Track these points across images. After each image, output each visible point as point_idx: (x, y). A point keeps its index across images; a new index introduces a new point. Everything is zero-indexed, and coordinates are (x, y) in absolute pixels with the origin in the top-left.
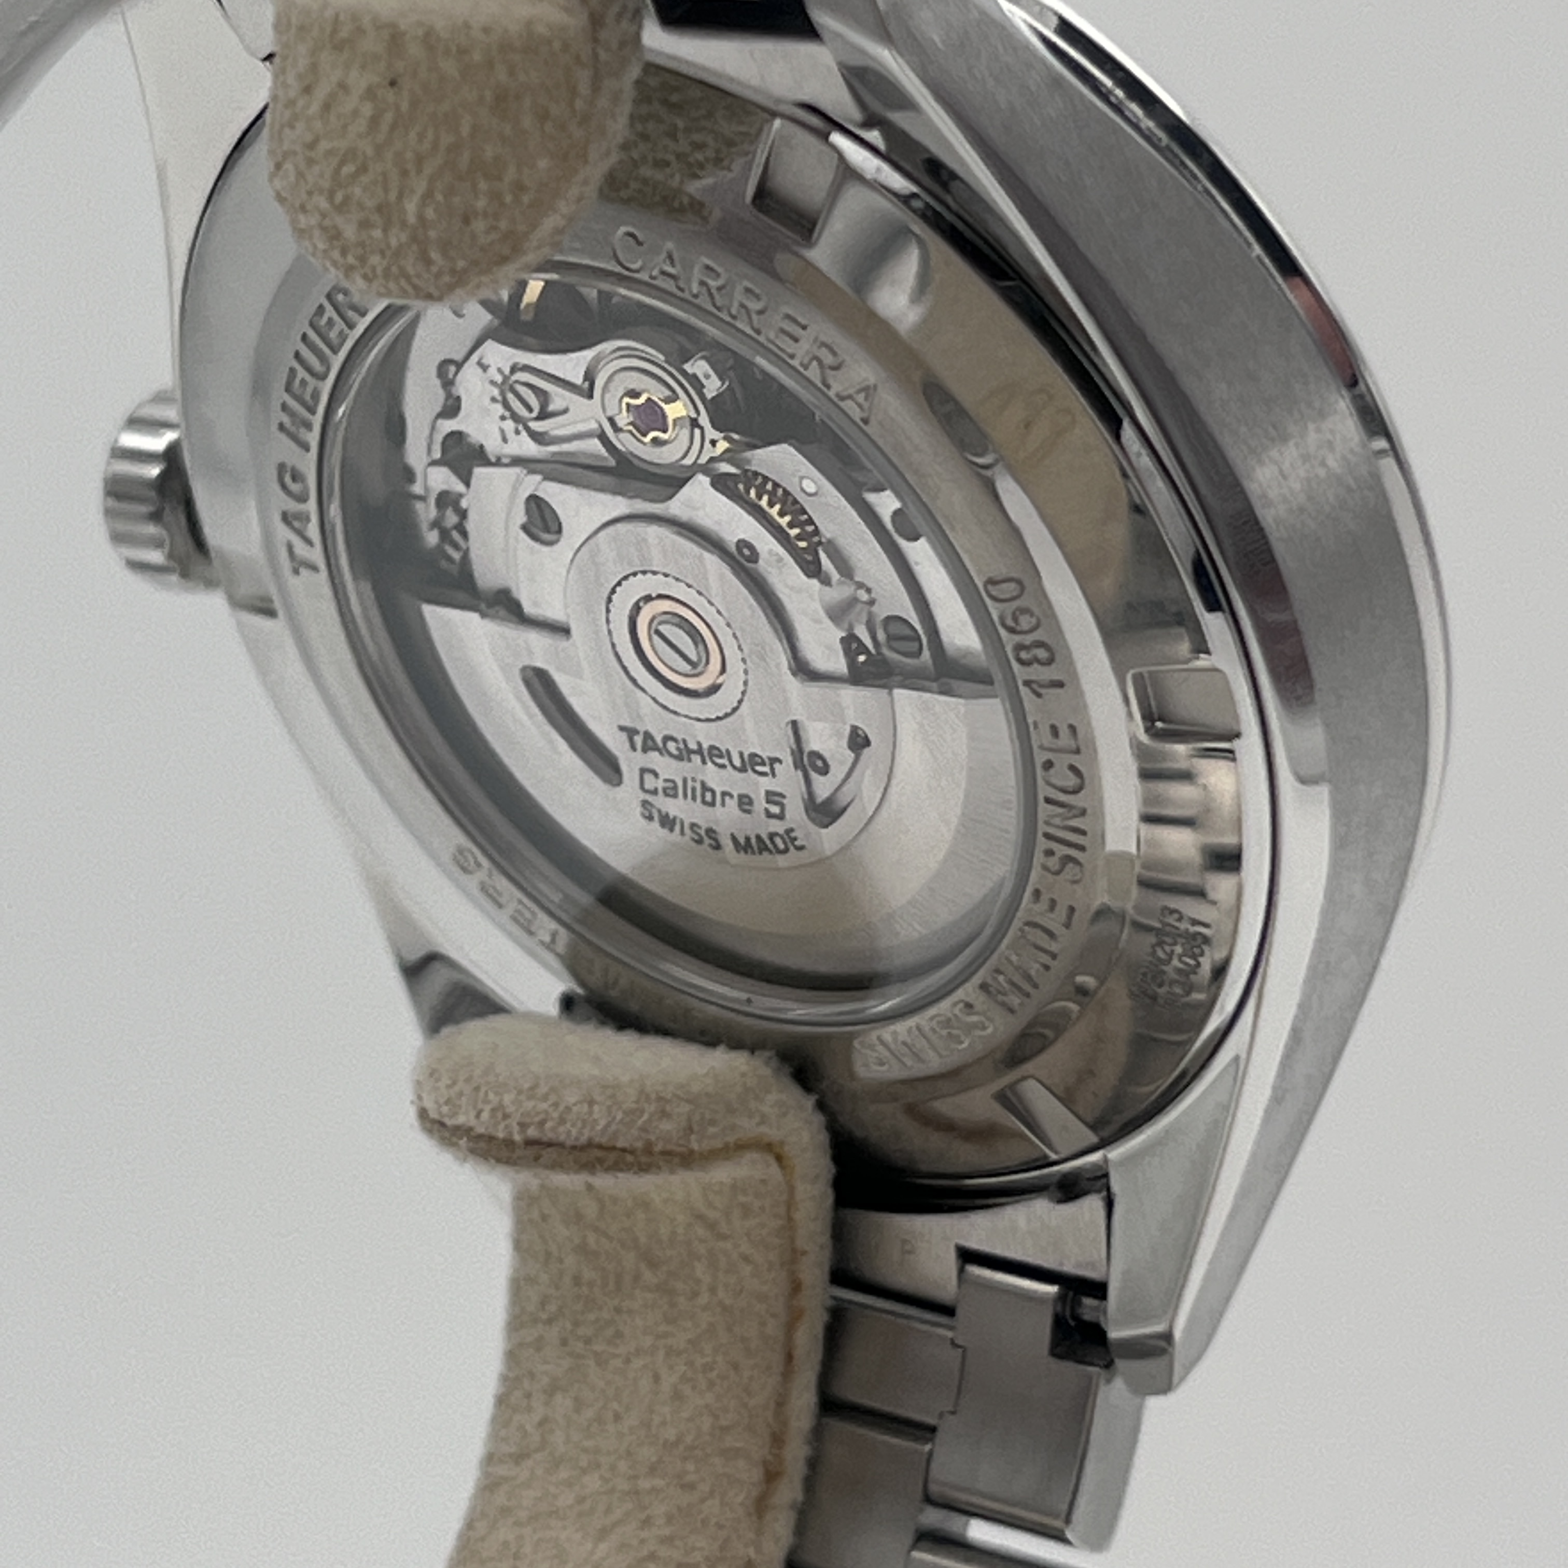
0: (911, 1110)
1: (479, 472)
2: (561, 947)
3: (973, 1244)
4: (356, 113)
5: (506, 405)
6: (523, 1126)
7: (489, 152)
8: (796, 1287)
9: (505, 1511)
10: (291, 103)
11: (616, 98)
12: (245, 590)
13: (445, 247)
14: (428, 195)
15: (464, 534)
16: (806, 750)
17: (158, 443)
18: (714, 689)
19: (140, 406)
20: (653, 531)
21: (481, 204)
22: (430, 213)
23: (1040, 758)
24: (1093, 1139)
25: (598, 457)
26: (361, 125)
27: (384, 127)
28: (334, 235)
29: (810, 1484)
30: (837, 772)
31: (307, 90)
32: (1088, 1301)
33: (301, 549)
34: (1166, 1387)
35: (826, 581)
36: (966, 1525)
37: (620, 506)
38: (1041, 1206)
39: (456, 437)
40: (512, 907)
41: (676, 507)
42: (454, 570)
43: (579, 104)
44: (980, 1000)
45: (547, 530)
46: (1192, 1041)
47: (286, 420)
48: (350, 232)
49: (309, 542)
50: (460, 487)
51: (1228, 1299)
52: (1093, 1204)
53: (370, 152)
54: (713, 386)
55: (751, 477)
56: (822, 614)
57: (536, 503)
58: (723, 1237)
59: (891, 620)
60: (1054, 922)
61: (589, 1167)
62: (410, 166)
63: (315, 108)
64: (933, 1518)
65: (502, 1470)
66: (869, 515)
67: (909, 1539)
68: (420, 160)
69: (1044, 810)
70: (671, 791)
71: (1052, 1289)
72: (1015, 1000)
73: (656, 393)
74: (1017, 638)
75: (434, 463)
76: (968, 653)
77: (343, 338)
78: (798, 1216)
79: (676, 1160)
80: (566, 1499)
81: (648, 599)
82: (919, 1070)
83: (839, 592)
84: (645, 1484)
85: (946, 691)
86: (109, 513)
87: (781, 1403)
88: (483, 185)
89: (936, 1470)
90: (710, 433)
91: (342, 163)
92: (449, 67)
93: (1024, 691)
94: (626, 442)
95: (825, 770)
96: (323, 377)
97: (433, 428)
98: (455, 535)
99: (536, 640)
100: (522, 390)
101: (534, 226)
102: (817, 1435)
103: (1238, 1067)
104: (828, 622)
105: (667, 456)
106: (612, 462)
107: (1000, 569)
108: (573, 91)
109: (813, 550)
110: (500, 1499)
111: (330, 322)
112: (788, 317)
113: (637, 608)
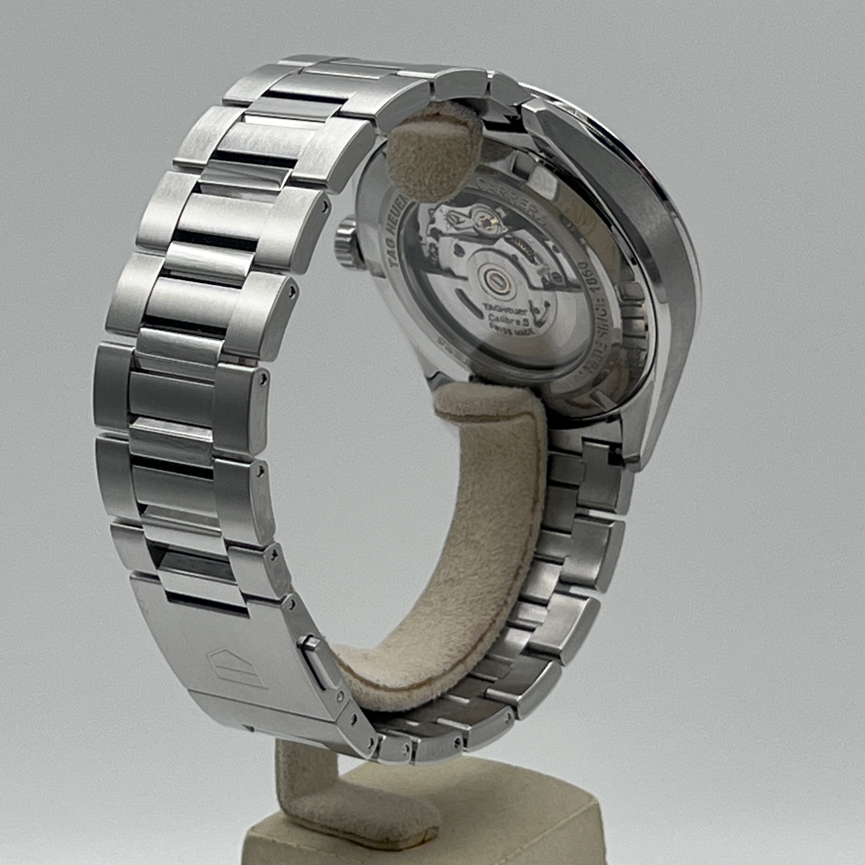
0: (567, 401)
1: (442, 239)
2: (468, 362)
3: (587, 436)
4: (410, 157)
5: (448, 221)
6: (464, 411)
7: (446, 166)
8: (539, 451)
9: (463, 517)
10: (393, 154)
11: (477, 150)
12: (376, 270)
13: (436, 190)
14: (431, 178)
15: (437, 254)
16: (533, 308)
17: (350, 232)
18: (508, 293)
19: (343, 221)
20: (490, 253)
21: (445, 179)
22: (432, 182)
23: (595, 307)
24: (615, 405)
25: (473, 233)
26: (412, 160)
27: (418, 161)
28: (406, 187)
29: (546, 504)
30: (542, 313)
31: (397, 150)
32: (617, 449)
33: (393, 260)
34: (639, 470)
35: (536, 264)
36: (588, 512)
37: (480, 246)
38: (603, 424)
39: (434, 229)
40: (455, 353)
41: (496, 246)
42: (434, 263)
43: (468, 153)
44: (583, 371)
45: (460, 252)
46: (639, 378)
47: (388, 227)
48: (411, 187)
49: (395, 258)
50: (435, 242)
51: (655, 445)
52: (617, 423)
53: (415, 167)
54: (503, 215)
55: (515, 238)
56: (536, 273)
57: (458, 247)
58: (518, 438)
59: (554, 274)
60: (602, 349)
61: (482, 421)
62: (426, 171)
63: (400, 155)
64: (580, 510)
65: (461, 506)
66: (547, 247)
67: (573, 516)
68: (428, 169)
69: (597, 321)
70: (497, 319)
71: (607, 447)
72: (593, 370)
73: (488, 217)
74: (587, 278)
75: (428, 236)
76: (574, 280)
77: (404, 206)
78: (538, 431)
79: (505, 418)
80: (480, 512)
81: (489, 270)
82: (568, 390)
83: (540, 267)
84: (501, 506)
85: (570, 291)
86: (337, 252)
87: (537, 482)
88: (445, 175)
89: (580, 497)
90: (503, 227)
91: (408, 170)
92: (434, 145)
93: (590, 292)
94: (480, 229)
95: (539, 312)
96: (398, 216)
97: (428, 227)
98: (435, 255)
99: (459, 281)
100: (453, 217)
101: (458, 184)
102: (547, 490)
103: (652, 383)
104: (538, 275)
105: (493, 232)
106: (477, 235)
107: (581, 261)
108: (467, 150)
109: (533, 256)
110: (462, 513)
111: (400, 203)
112: (523, 200)
113: (486, 273)
